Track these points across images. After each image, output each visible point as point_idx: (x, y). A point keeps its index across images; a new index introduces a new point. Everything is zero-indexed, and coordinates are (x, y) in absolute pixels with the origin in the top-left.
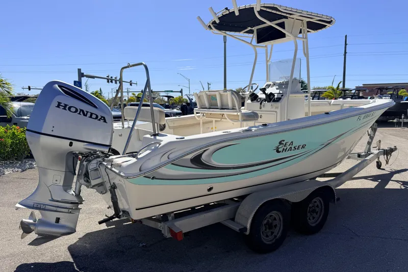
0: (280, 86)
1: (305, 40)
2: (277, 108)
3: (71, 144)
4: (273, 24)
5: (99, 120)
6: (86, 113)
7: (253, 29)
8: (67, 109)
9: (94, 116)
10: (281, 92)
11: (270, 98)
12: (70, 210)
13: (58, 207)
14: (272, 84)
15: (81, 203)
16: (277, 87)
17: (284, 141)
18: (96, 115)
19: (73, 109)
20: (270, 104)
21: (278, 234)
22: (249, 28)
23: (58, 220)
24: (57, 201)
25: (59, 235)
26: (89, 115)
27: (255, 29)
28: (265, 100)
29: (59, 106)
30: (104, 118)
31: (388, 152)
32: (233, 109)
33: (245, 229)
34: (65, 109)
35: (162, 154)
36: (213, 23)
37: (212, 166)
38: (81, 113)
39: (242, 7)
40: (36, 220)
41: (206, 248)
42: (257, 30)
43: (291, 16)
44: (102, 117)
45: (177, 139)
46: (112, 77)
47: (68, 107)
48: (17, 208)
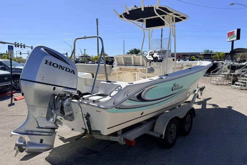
0: (159, 53)
1: (174, 28)
2: (160, 65)
3: (54, 89)
4: (160, 17)
5: (71, 72)
6: (63, 68)
7: (143, 19)
8: (52, 65)
9: (68, 70)
10: (160, 56)
11: (155, 59)
12: (50, 134)
13: (42, 132)
14: (153, 52)
15: (57, 129)
16: (157, 53)
17: (175, 84)
18: (69, 69)
19: (55, 65)
20: (156, 63)
21: (174, 136)
22: (141, 19)
23: (42, 141)
24: (42, 128)
25: (42, 151)
26: (65, 69)
27: (145, 19)
28: (153, 61)
29: (46, 63)
30: (73, 71)
31: (202, 89)
32: (142, 66)
33: (162, 135)
34: (50, 65)
35: (124, 94)
36: (124, 14)
37: (145, 100)
38: (60, 68)
39: (147, 6)
40: (26, 142)
41: (135, 149)
42: (146, 20)
43: (169, 14)
44: (72, 70)
45: (128, 84)
46: (18, 43)
47: (52, 63)
48: (12, 135)
